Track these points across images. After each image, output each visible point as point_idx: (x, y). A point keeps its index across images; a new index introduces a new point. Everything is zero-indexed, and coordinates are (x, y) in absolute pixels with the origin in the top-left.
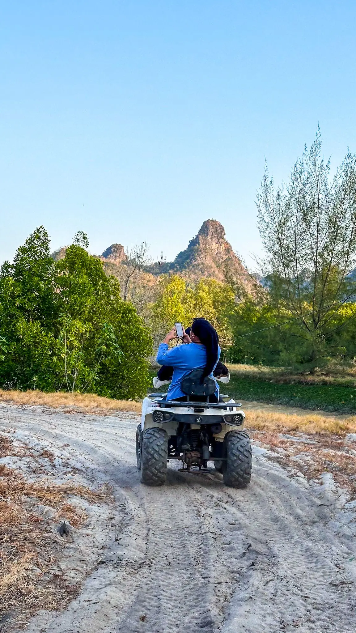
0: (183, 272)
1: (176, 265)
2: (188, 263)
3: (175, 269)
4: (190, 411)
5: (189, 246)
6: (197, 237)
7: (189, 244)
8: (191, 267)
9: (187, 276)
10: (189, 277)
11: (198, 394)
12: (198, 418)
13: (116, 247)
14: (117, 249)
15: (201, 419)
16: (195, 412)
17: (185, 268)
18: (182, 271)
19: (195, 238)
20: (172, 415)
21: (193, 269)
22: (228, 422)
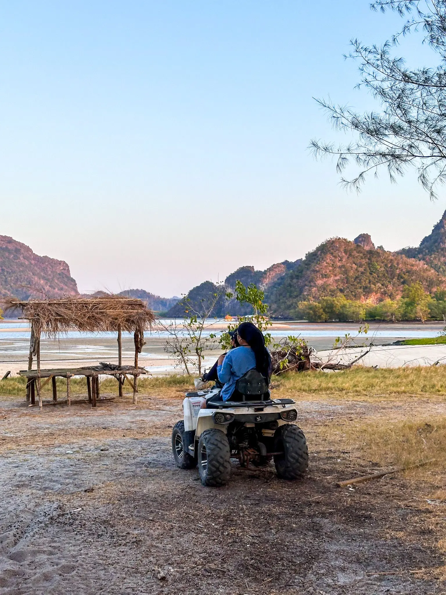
0: (433, 256)
1: (424, 249)
2: (436, 247)
3: (424, 253)
4: (249, 411)
5: (433, 231)
6: (441, 221)
7: (433, 228)
8: (440, 250)
9: (437, 259)
10: (439, 260)
11: (254, 393)
12: (258, 417)
13: (363, 237)
14: (365, 238)
15: (261, 418)
16: (255, 411)
17: (434, 251)
18: (431, 255)
19: (439, 222)
20: (233, 415)
21: (442, 252)
22: (284, 418)
